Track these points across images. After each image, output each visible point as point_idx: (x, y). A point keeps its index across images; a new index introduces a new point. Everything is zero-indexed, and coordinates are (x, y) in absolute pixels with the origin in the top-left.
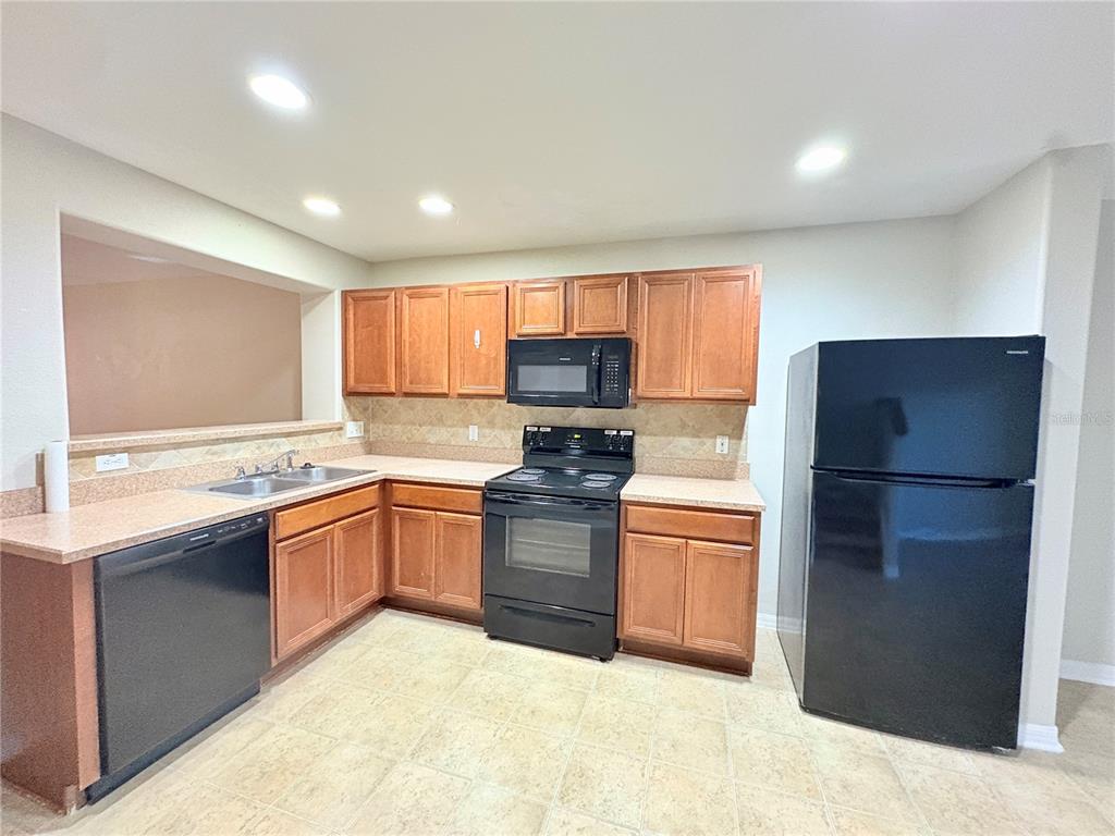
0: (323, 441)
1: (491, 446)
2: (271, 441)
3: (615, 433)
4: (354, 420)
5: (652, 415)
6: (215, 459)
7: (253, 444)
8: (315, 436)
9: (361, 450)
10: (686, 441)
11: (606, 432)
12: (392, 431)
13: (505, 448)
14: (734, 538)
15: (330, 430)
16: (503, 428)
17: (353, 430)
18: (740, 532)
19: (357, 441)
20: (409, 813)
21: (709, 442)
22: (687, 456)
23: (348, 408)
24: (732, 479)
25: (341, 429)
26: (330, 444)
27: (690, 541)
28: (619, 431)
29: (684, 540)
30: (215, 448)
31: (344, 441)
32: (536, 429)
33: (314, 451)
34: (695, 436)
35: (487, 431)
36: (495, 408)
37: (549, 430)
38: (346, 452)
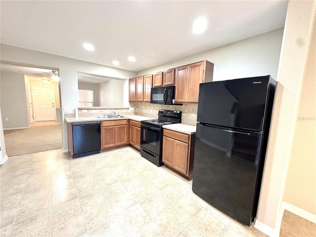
0: (124, 111)
2: (112, 110)
3: (176, 112)
4: (132, 107)
5: (186, 107)
6: (101, 112)
7: (109, 110)
8: (122, 110)
9: (133, 114)
11: (174, 112)
12: (139, 110)
13: (157, 115)
14: (184, 141)
15: (126, 109)
16: (157, 110)
17: (132, 109)
18: (185, 139)
19: (132, 112)
20: (113, 191)
23: (130, 104)
25: (128, 109)
26: (126, 112)
27: (175, 140)
28: (177, 111)
29: (174, 140)
30: (102, 110)
31: (129, 111)
32: (161, 110)
33: (122, 113)
35: (154, 111)
37: (163, 111)
38: (129, 114)
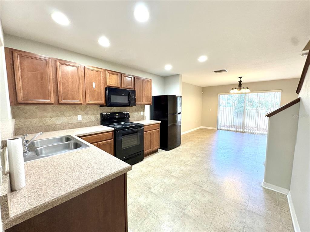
1: (87, 121)
10: (136, 113)
11: (124, 113)
12: (31, 122)
13: (93, 121)
16: (91, 115)
21: (140, 113)
22: (137, 116)
24: (143, 120)
27: (153, 131)
28: (126, 112)
32: (105, 114)
34: (138, 112)
35: (85, 116)
36: (88, 108)
37: (109, 114)
